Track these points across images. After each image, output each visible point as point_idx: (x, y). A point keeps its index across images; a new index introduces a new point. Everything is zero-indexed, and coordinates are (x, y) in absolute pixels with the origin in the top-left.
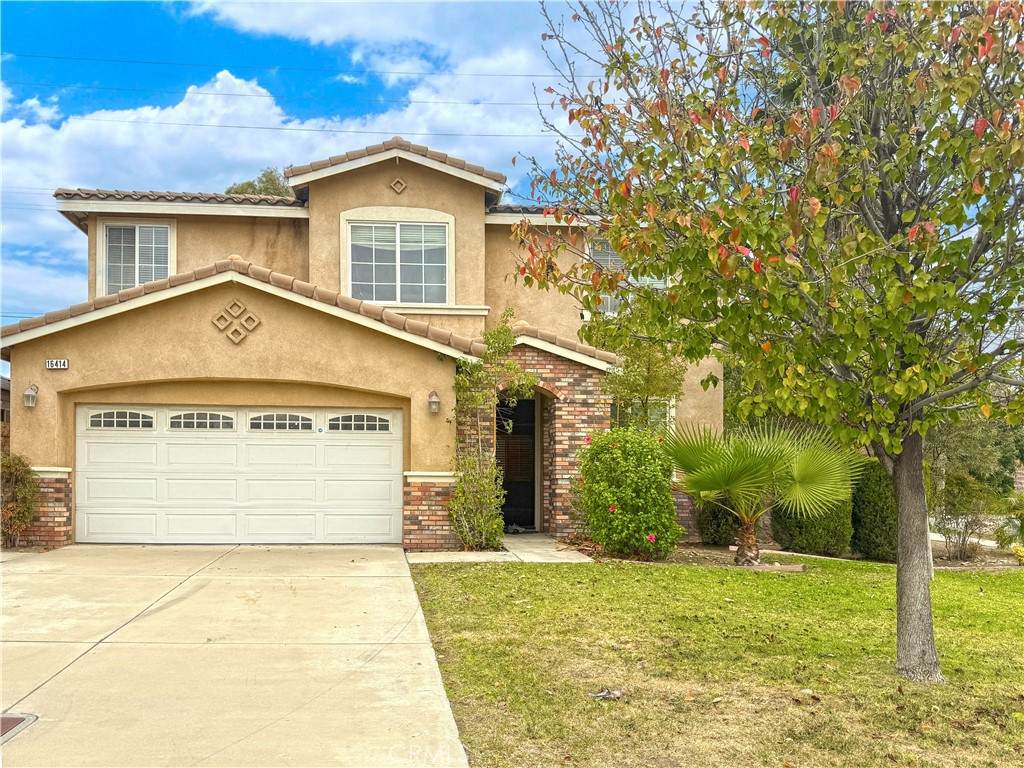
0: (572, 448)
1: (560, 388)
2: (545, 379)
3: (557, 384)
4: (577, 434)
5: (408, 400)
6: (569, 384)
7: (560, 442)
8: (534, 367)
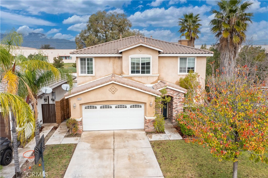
0: (176, 107)
1: (174, 96)
2: (171, 94)
3: (174, 95)
4: (177, 105)
5: (146, 103)
6: (176, 95)
7: (174, 106)
8: (169, 92)
